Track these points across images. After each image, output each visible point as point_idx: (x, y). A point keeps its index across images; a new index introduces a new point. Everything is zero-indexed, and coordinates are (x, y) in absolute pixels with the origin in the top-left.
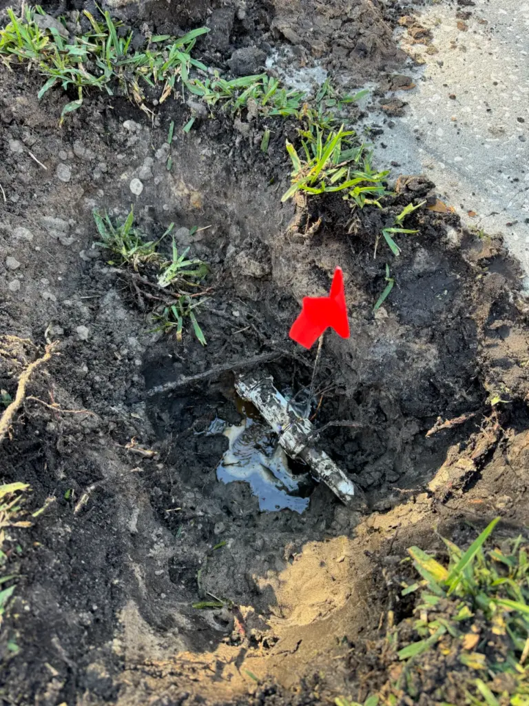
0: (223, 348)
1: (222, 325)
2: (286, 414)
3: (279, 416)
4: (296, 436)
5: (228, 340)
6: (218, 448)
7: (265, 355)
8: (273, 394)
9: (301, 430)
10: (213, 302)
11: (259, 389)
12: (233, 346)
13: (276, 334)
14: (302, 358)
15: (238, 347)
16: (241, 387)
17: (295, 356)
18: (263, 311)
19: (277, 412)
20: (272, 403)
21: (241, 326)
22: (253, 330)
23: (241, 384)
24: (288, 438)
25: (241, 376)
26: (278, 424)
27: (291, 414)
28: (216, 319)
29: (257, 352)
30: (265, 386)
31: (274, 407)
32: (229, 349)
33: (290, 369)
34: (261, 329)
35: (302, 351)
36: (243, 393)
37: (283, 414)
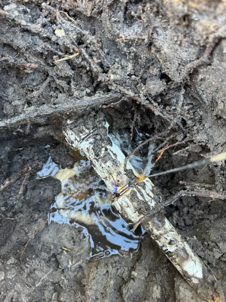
0: (45, 84)
1: (39, 49)
2: (123, 172)
3: (115, 175)
4: (135, 204)
5: (50, 74)
6: (49, 193)
7: (99, 97)
8: (108, 147)
9: (142, 195)
10: (25, 12)
11: (91, 140)
12: (58, 81)
13: (116, 65)
14: (151, 103)
15: (63, 84)
16: (70, 135)
17: (142, 100)
18: (98, 33)
19: (112, 169)
20: (107, 158)
21: (67, 51)
22: (84, 59)
23: (70, 132)
24: (125, 204)
25: (69, 122)
26: (113, 184)
27: (129, 173)
28: (29, 39)
29: (88, 91)
30: (98, 137)
31: (109, 163)
32: (53, 86)
33: (129, 116)
34: (95, 59)
35: (153, 93)
36: (72, 143)
37: (119, 173)
